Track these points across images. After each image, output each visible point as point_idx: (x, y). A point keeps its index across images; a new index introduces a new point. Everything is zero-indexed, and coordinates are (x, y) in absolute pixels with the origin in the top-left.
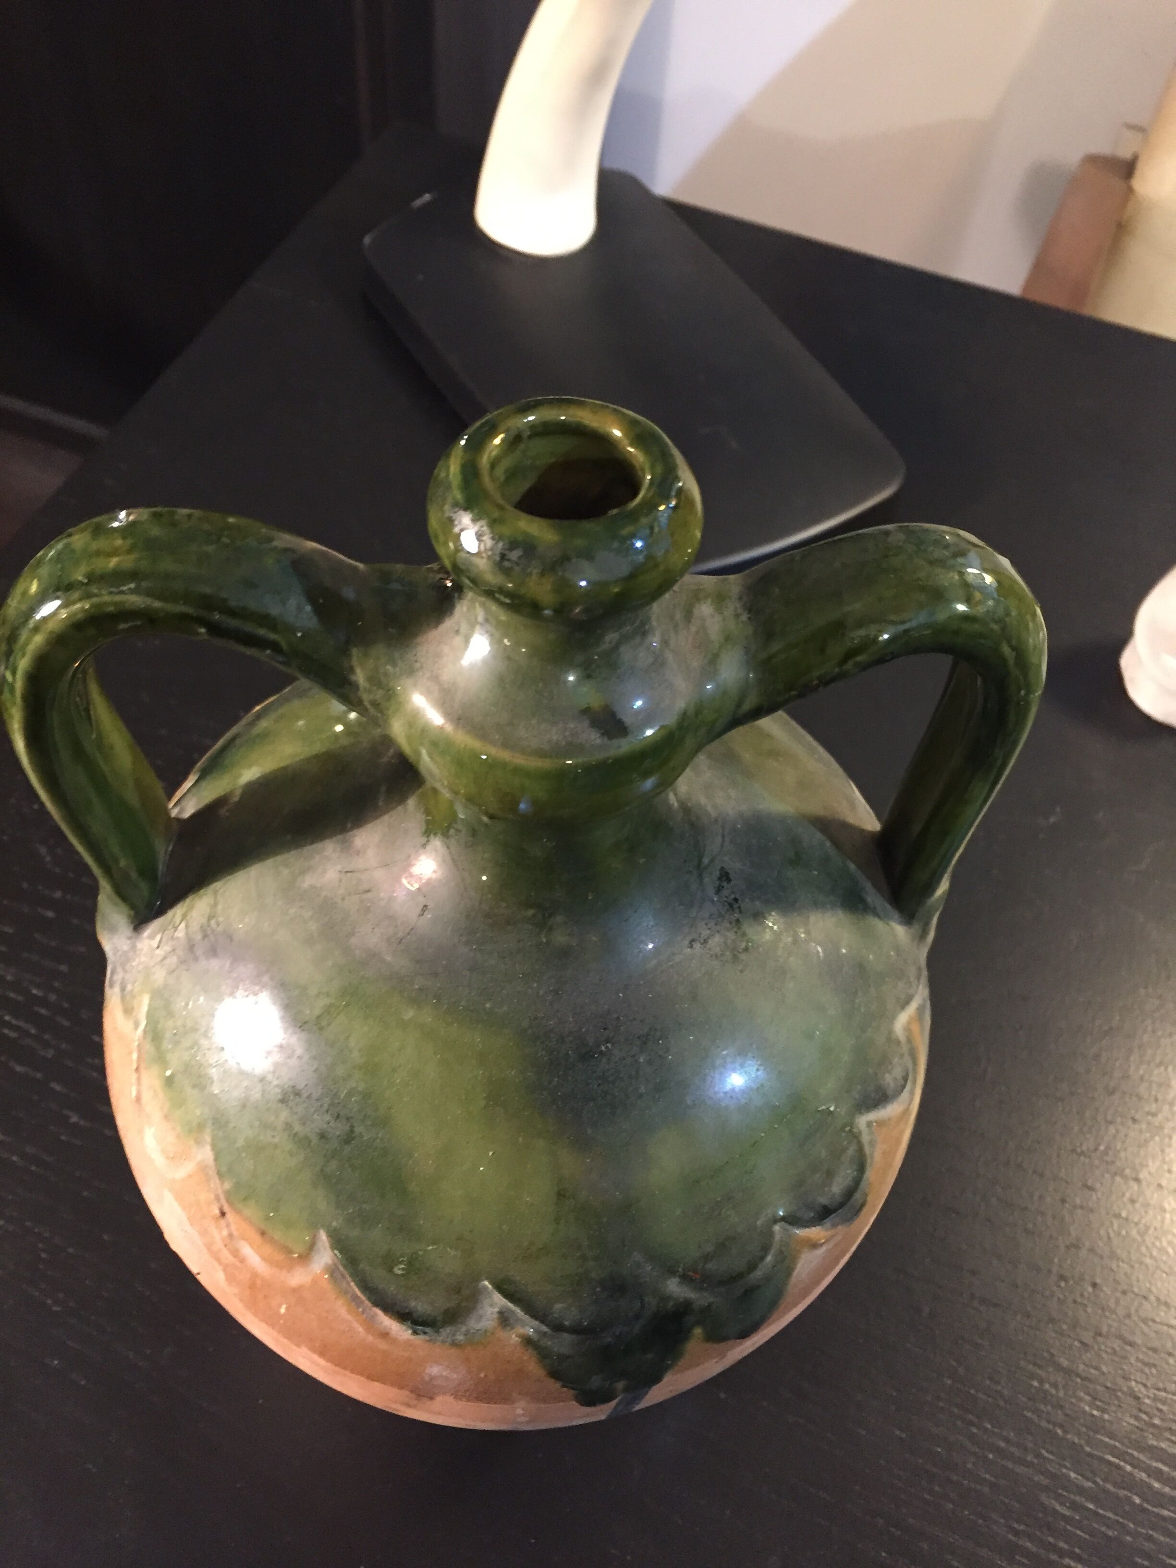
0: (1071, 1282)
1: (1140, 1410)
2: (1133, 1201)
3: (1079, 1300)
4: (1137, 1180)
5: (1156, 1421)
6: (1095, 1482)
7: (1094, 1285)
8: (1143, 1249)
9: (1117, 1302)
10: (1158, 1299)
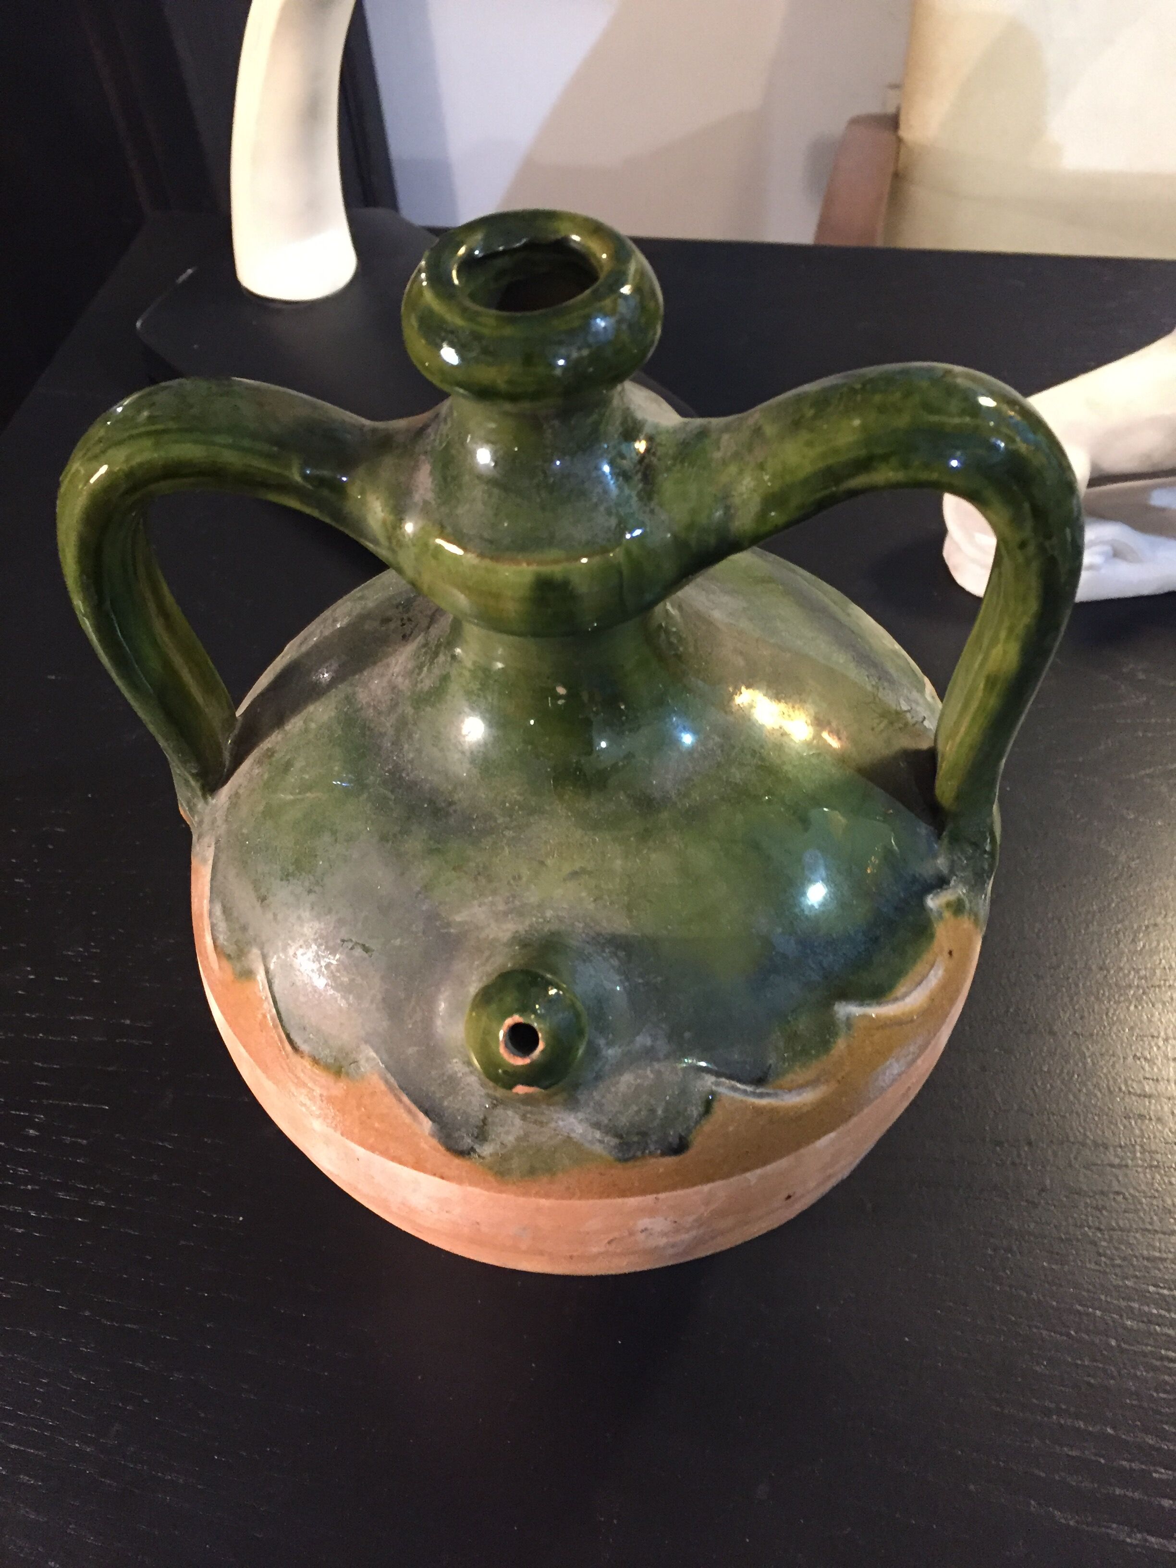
0: (1006, 1145)
1: (1100, 1255)
2: (1052, 1054)
3: (1017, 1161)
4: (1052, 1033)
5: (1118, 1262)
6: (1068, 1335)
7: (1030, 1144)
8: (1071, 1097)
9: (1055, 1154)
10: (1094, 1142)
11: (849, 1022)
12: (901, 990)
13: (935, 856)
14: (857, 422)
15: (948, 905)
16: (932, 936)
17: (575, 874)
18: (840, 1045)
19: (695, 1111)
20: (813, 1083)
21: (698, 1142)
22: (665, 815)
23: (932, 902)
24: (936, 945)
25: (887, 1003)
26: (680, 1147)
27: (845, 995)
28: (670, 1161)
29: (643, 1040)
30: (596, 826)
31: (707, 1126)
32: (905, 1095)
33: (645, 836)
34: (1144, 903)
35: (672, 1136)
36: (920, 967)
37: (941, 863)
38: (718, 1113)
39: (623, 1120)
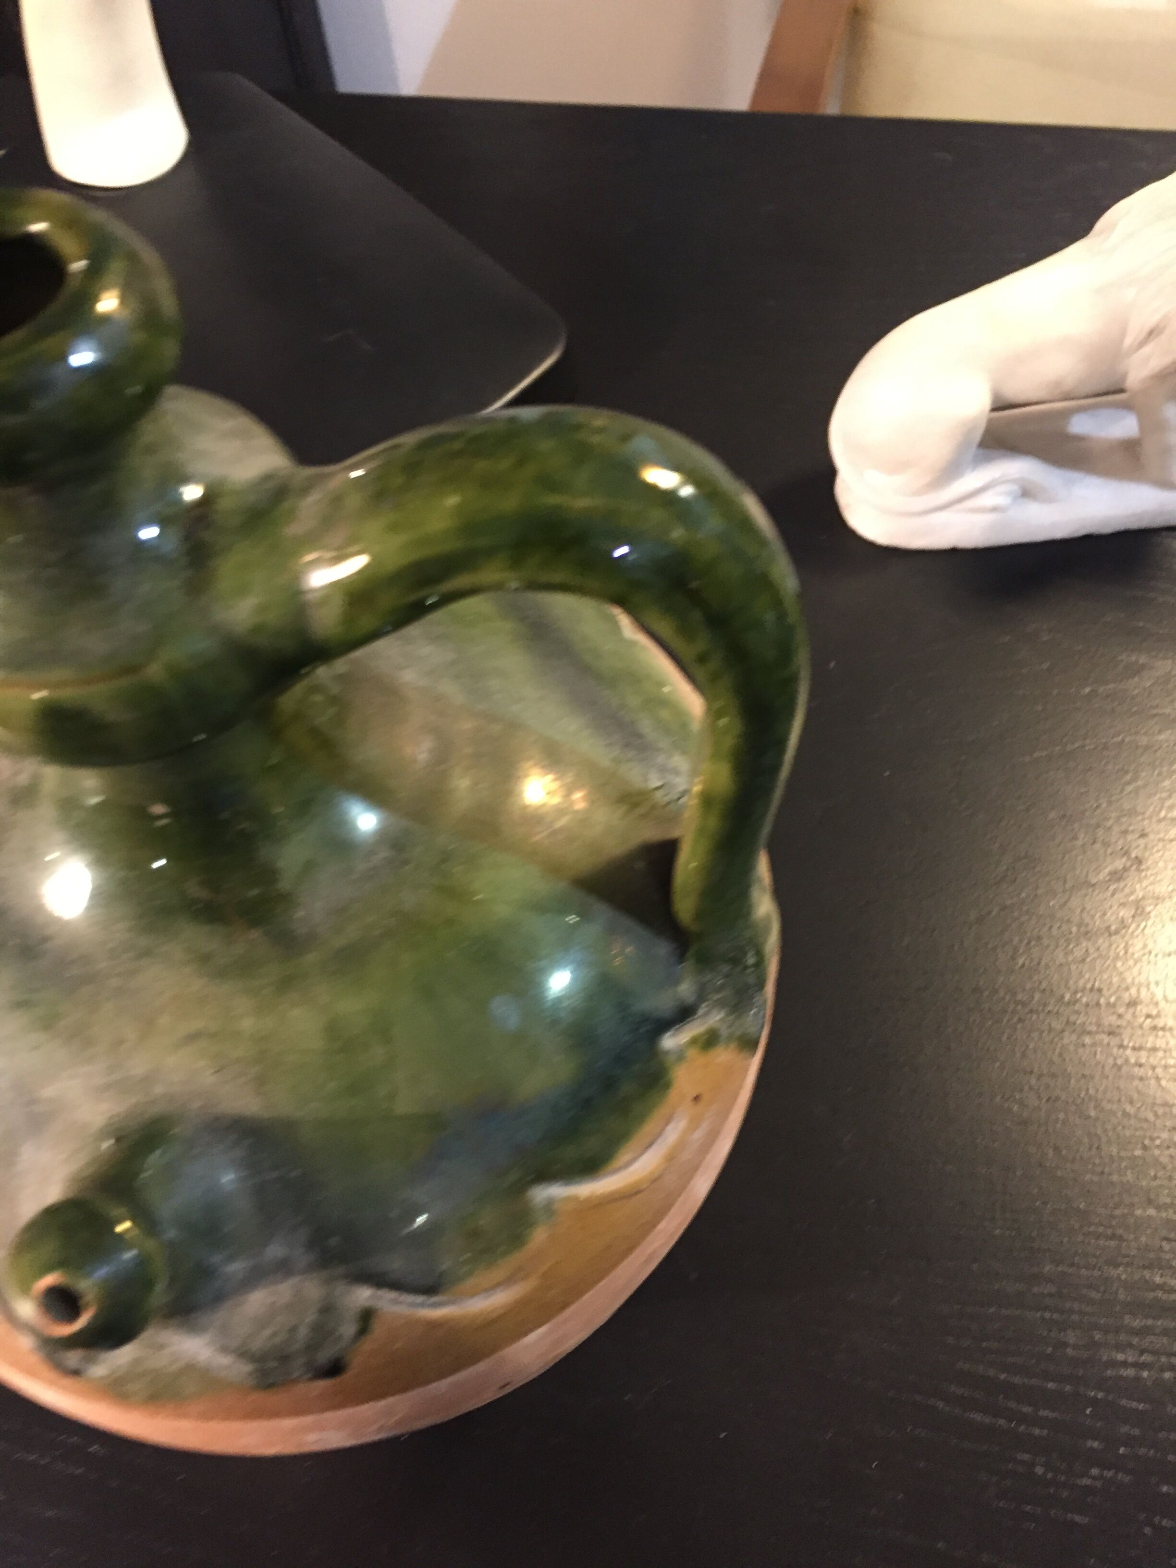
11: (549, 1207)
12: (623, 1156)
13: (677, 982)
14: (452, 500)
15: (694, 1041)
16: (667, 1086)
17: (193, 1038)
18: (539, 1236)
19: (349, 1329)
20: (509, 1281)
21: (356, 1364)
22: (311, 958)
23: (670, 1042)
24: (673, 1094)
25: (605, 1175)
26: (335, 1369)
27: (545, 1176)
28: (322, 1384)
29: (275, 1251)
30: (222, 974)
31: (368, 1345)
32: (647, 1261)
33: (285, 984)
34: (1027, 912)
35: (324, 1356)
36: (649, 1127)
37: (686, 989)
38: (378, 1330)
39: (258, 1344)
